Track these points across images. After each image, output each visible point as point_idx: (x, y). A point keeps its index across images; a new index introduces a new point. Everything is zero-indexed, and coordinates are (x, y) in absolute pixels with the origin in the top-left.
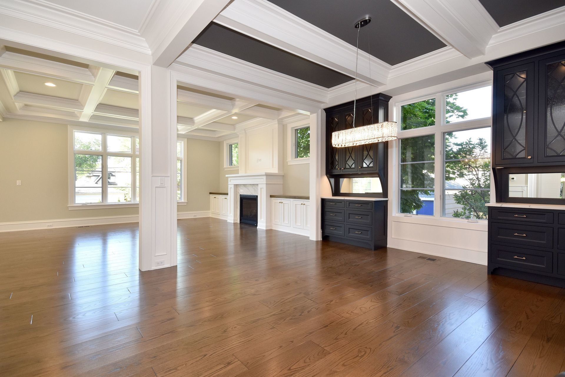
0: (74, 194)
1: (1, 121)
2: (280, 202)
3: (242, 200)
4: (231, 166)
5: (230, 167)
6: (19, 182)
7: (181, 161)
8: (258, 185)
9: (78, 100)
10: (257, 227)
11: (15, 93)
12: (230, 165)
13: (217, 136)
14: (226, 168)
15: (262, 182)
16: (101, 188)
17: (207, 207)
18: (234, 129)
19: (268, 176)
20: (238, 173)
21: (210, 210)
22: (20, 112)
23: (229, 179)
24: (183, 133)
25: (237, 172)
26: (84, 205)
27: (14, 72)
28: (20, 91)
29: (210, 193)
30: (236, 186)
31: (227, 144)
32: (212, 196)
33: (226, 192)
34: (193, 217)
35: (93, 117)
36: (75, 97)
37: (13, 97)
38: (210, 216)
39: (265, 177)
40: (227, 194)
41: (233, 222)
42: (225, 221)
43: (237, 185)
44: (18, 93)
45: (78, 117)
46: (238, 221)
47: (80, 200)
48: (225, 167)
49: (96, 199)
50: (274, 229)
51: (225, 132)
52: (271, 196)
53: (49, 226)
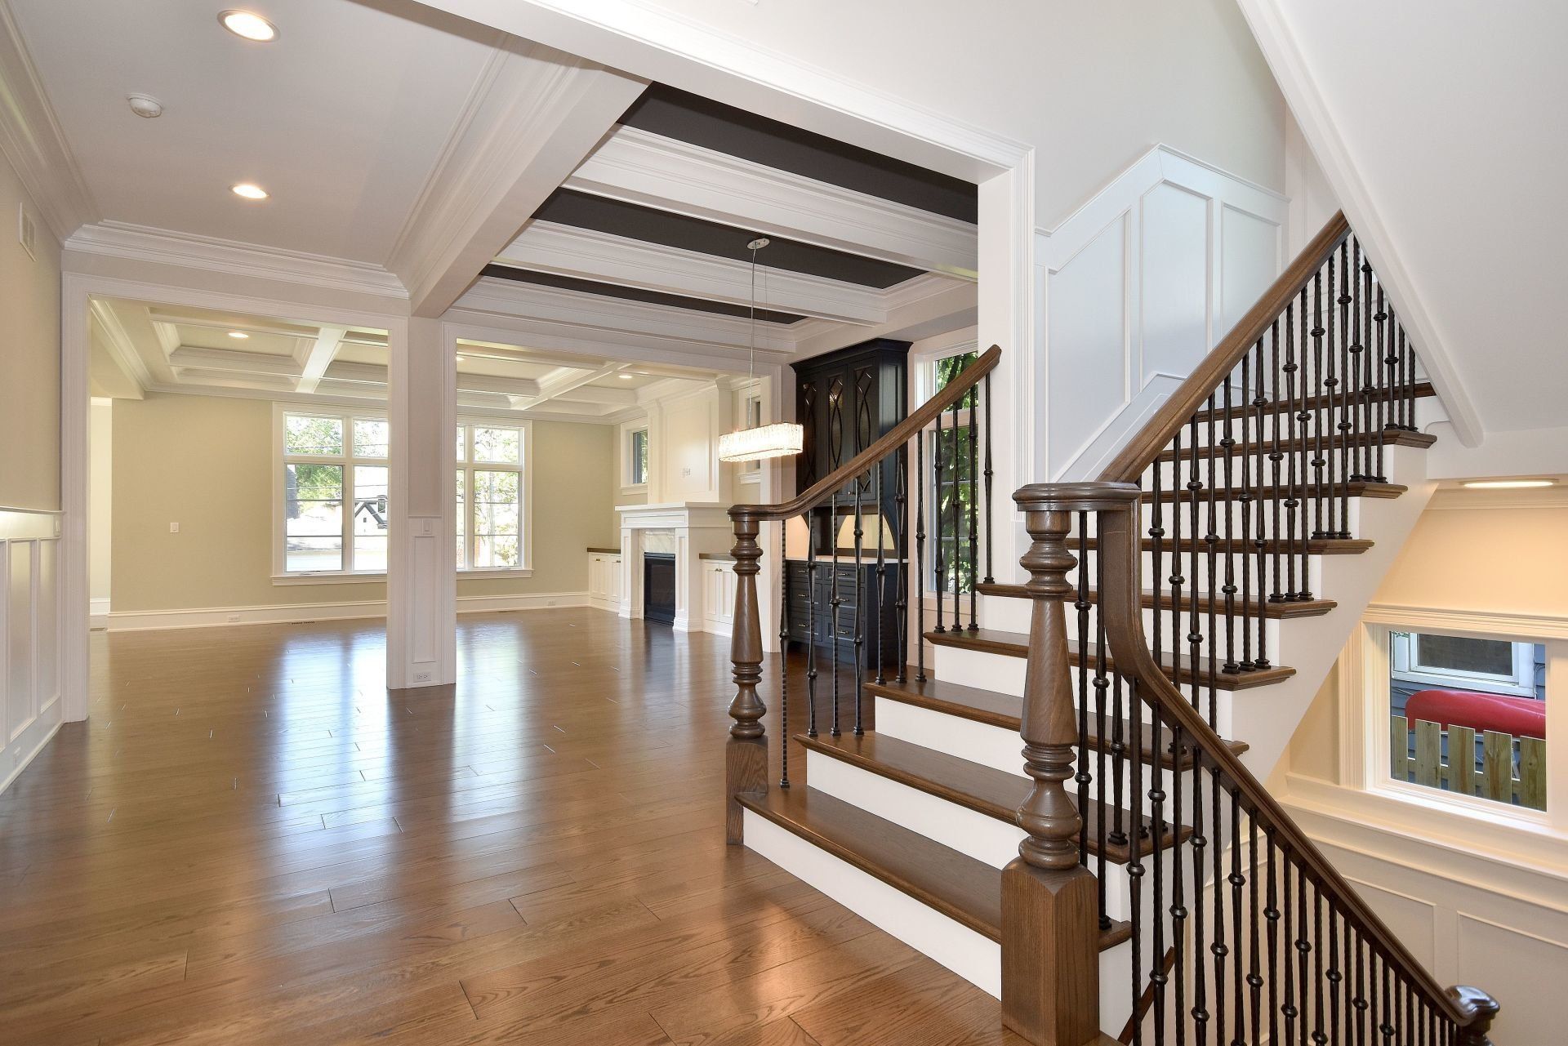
0: (285, 550)
1: (141, 398)
2: (717, 570)
3: (650, 566)
4: (636, 485)
5: (633, 486)
6: (174, 527)
7: (520, 473)
8: (674, 529)
9: (291, 356)
10: (674, 628)
11: (173, 350)
12: (634, 482)
13: (602, 414)
14: (624, 489)
15: (681, 522)
16: (341, 538)
17: (582, 583)
18: (636, 399)
19: (694, 509)
20: (646, 503)
21: (587, 589)
22: (178, 380)
23: (623, 516)
24: (523, 409)
25: (642, 499)
26: (305, 576)
27: (177, 326)
28: (182, 345)
29: (589, 550)
30: (638, 533)
31: (628, 431)
32: (593, 556)
33: (614, 547)
34: (547, 607)
35: (323, 384)
36: (286, 351)
37: (168, 358)
38: (589, 605)
39: (686, 513)
40: (618, 551)
41: (629, 617)
42: (615, 616)
43: (638, 530)
44: (177, 350)
45: (294, 386)
46: (642, 616)
47: (296, 564)
48: (623, 485)
49: (331, 564)
50: (706, 630)
51: (614, 406)
52: (702, 556)
53: (232, 620)
